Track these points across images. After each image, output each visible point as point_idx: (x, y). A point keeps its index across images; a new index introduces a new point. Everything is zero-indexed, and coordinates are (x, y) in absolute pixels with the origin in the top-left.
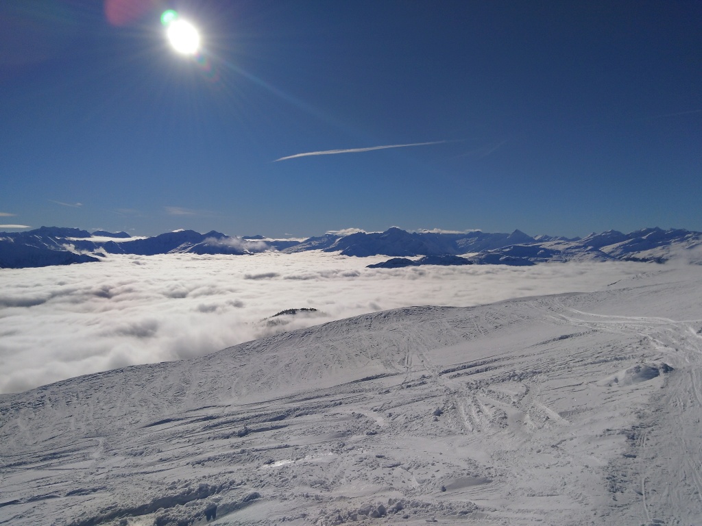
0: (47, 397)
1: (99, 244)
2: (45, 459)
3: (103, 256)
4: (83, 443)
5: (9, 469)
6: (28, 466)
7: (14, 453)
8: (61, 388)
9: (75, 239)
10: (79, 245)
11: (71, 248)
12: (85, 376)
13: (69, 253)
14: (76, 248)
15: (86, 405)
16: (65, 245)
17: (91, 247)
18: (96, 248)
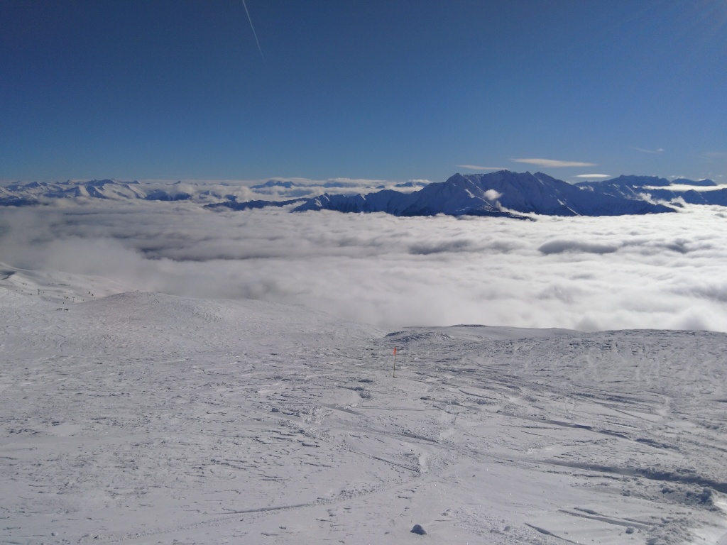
0: (614, 342)
1: (678, 194)
2: (611, 399)
3: (681, 206)
4: (648, 396)
5: (579, 397)
6: (596, 401)
7: (583, 385)
8: (628, 337)
9: (653, 188)
10: (656, 195)
11: (647, 198)
12: (652, 330)
13: (645, 203)
14: (652, 198)
15: (652, 360)
16: (642, 194)
17: (669, 196)
18: (674, 197)
